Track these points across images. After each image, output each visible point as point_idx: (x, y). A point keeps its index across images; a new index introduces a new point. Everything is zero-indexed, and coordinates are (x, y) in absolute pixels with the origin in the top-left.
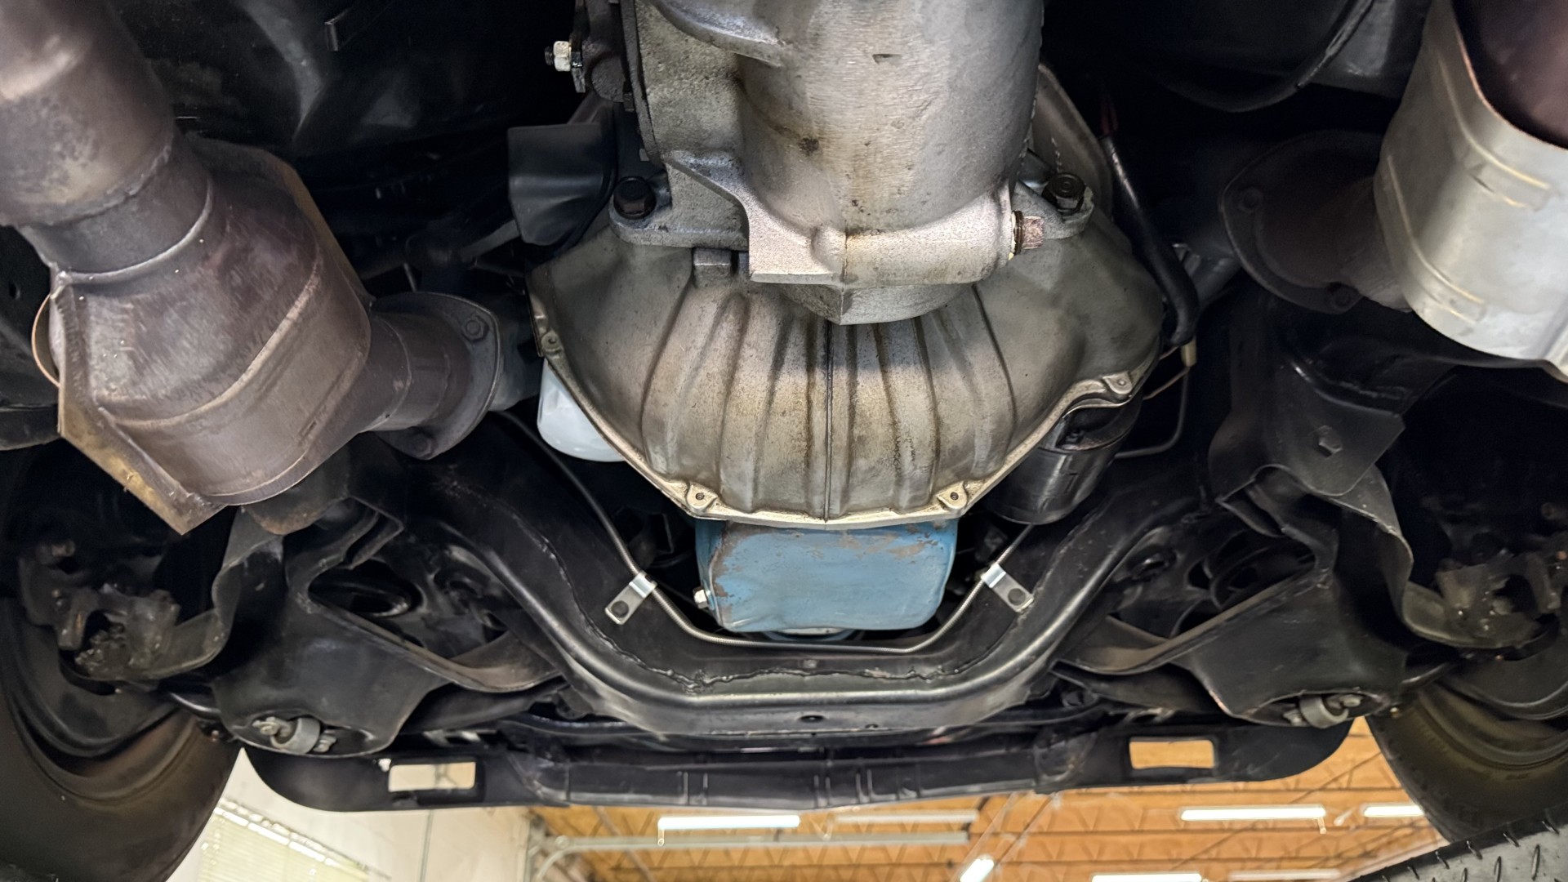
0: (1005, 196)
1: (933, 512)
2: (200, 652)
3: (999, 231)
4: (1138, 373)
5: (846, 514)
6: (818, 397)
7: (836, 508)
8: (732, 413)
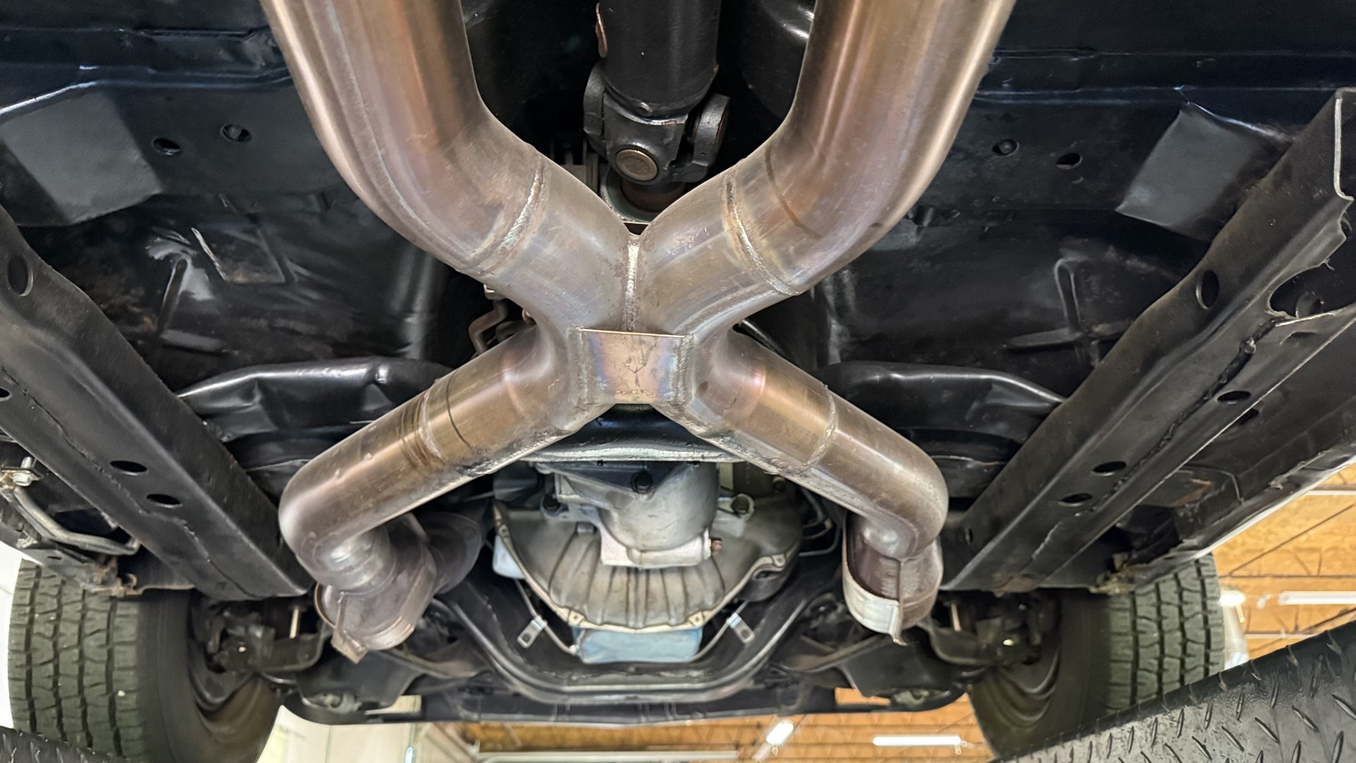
0: (706, 534)
1: (687, 626)
2: (295, 662)
3: (703, 549)
4: (789, 554)
5: (646, 626)
6: (632, 586)
7: (640, 625)
8: (592, 591)
